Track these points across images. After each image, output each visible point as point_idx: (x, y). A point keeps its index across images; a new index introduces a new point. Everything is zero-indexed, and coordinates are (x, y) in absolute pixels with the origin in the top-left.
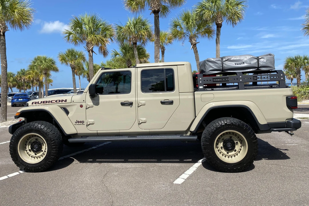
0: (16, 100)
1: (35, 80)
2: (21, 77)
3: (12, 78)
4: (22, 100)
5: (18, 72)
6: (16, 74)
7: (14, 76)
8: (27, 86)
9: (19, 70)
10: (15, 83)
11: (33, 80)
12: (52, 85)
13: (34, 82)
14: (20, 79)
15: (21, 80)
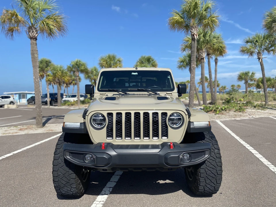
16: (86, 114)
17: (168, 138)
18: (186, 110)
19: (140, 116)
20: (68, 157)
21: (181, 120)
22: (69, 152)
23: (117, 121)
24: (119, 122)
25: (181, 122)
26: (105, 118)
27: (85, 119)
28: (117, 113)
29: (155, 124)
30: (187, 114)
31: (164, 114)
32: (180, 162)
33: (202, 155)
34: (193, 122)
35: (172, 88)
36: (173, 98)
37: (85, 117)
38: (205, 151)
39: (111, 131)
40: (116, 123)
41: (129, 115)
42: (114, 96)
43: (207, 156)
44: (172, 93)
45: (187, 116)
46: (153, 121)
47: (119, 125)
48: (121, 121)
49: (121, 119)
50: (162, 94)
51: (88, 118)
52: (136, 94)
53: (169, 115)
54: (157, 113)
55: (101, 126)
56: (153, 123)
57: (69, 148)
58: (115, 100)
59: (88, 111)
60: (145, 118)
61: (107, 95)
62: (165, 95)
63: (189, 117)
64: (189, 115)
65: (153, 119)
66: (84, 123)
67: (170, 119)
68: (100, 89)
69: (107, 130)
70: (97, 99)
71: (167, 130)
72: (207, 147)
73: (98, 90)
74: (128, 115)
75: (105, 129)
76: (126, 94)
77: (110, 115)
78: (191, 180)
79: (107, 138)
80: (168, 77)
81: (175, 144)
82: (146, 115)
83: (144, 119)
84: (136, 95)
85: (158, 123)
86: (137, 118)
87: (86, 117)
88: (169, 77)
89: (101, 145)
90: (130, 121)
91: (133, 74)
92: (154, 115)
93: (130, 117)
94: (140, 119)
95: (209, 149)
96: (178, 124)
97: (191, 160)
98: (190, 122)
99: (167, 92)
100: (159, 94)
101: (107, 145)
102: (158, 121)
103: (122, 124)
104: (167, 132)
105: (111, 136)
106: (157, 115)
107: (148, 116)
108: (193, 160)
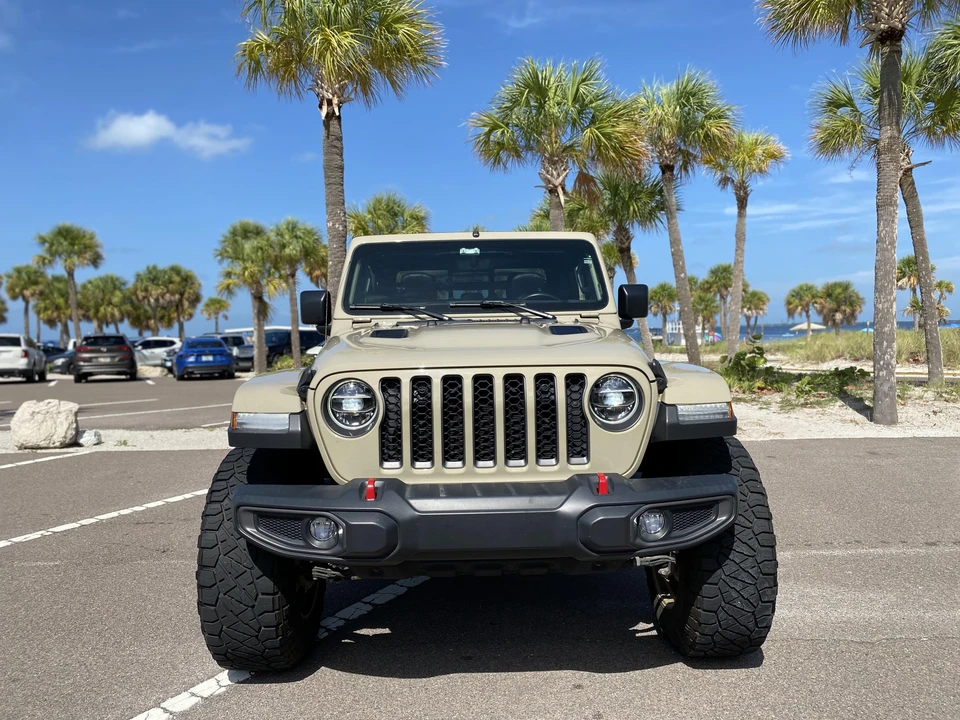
0: (192, 359)
1: (188, 300)
2: (146, 290)
3: (118, 293)
4: (210, 358)
5: (138, 276)
6: (131, 281)
7: (123, 287)
8: (162, 318)
9: (142, 269)
10: (128, 307)
11: (181, 301)
12: (226, 317)
13: (182, 305)
14: (144, 298)
15: (149, 301)
16: (309, 384)
17: (588, 459)
18: (651, 366)
19: (491, 389)
20: (248, 529)
21: (634, 399)
22: (254, 512)
23: (413, 405)
24: (421, 411)
25: (634, 405)
26: (374, 395)
27: (304, 399)
28: (415, 381)
29: (546, 415)
30: (652, 377)
31: (575, 380)
32: (632, 539)
33: (708, 517)
34: (674, 405)
35: (600, 298)
36: (605, 331)
37: (306, 395)
38: (717, 502)
39: (394, 440)
40: (413, 414)
41: (455, 384)
42: (402, 327)
43: (724, 518)
44: (600, 316)
45: (654, 385)
46: (538, 403)
47: (422, 417)
48: (430, 405)
49: (430, 398)
50: (566, 318)
51: (315, 398)
52: (477, 321)
53: (590, 381)
54: (550, 377)
55: (361, 424)
56: (537, 410)
57: (252, 500)
58: (406, 337)
59: (313, 374)
60: (511, 392)
62: (577, 321)
63: (661, 391)
64: (662, 385)
65: (537, 396)
66: (304, 414)
67: (594, 398)
68: (354, 304)
69: (382, 437)
70: (344, 338)
71: (586, 434)
72: (725, 489)
73: (347, 309)
74: (453, 386)
75: (374, 435)
76: (441, 320)
77: (390, 384)
79: (381, 464)
80: (585, 262)
81: (613, 482)
82: (514, 385)
83: (506, 396)
84: (475, 321)
85: (555, 411)
86: (483, 393)
87: (310, 393)
88: (589, 261)
89: (362, 487)
90: (461, 405)
91: (463, 251)
92: (542, 383)
93: (461, 390)
94: (492, 397)
95: (733, 495)
96: (623, 414)
97: (669, 533)
98: (662, 406)
99: (584, 313)
100: (554, 318)
101: (384, 485)
102: (554, 403)
103: (431, 415)
104: (587, 442)
105: (397, 456)
106: (552, 383)
107: (522, 388)
108: (676, 533)
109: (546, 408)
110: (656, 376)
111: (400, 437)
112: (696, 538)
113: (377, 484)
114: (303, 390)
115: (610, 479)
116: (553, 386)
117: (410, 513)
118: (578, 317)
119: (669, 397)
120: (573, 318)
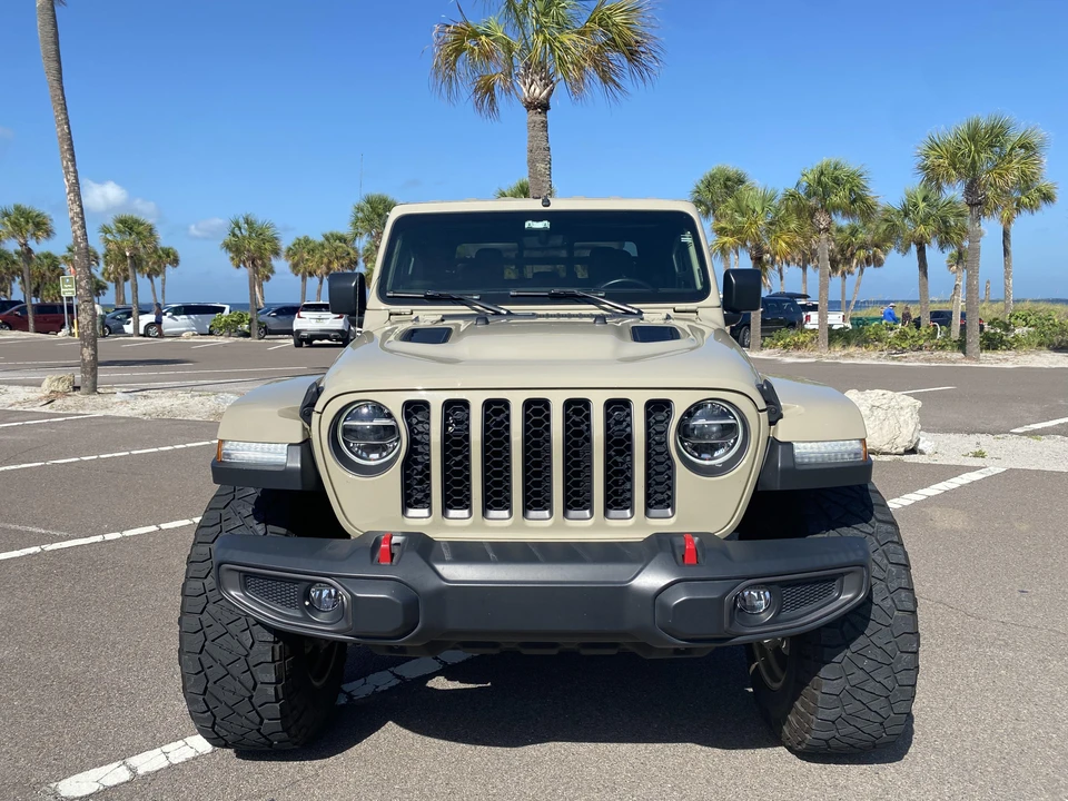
16: (314, 405)
17: (673, 511)
18: (760, 388)
19: (548, 418)
20: (233, 593)
21: (737, 432)
22: (241, 571)
23: (446, 437)
24: (455, 445)
25: (736, 440)
26: (395, 422)
27: (307, 425)
29: (619, 453)
30: (762, 405)
31: (658, 408)
32: (726, 625)
33: (829, 593)
34: (789, 443)
35: (699, 286)
36: (703, 333)
37: (310, 419)
38: (843, 574)
39: (421, 481)
40: (445, 448)
41: (501, 411)
42: (448, 323)
43: (850, 596)
44: (699, 310)
45: (764, 416)
46: (608, 437)
47: (456, 453)
48: (467, 438)
49: (467, 428)
50: (655, 314)
51: (322, 423)
52: (543, 316)
53: (679, 410)
54: (625, 404)
55: (381, 458)
56: (607, 448)
57: (236, 556)
58: (445, 341)
59: (319, 392)
60: (573, 422)
61: (417, 319)
62: (668, 317)
63: (772, 423)
64: (775, 414)
65: (607, 429)
66: (306, 445)
67: (684, 430)
68: (391, 290)
69: (405, 478)
70: (378, 335)
71: (671, 478)
72: (853, 557)
73: (383, 296)
74: (497, 412)
75: (394, 475)
76: (498, 314)
77: (416, 409)
78: (776, 686)
80: (683, 240)
81: (704, 545)
82: (578, 412)
83: (566, 428)
84: (540, 316)
85: (630, 448)
86: (537, 423)
87: (315, 417)
88: (687, 239)
89: (377, 543)
90: (508, 439)
91: (529, 224)
92: (614, 410)
93: (508, 418)
94: (548, 428)
95: (862, 566)
96: (721, 451)
97: (778, 613)
98: (773, 444)
99: (680, 306)
100: (640, 313)
101: (405, 541)
102: (629, 437)
103: (469, 451)
104: (671, 488)
105: (425, 502)
106: (628, 410)
107: (588, 417)
108: (784, 614)
109: (618, 443)
110: (766, 402)
111: (428, 477)
112: (813, 621)
113: (395, 539)
114: (306, 412)
115: (700, 542)
116: (629, 415)
117: (434, 583)
118: (671, 312)
119: (783, 432)
120: (664, 313)
